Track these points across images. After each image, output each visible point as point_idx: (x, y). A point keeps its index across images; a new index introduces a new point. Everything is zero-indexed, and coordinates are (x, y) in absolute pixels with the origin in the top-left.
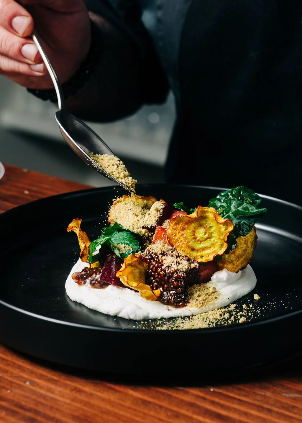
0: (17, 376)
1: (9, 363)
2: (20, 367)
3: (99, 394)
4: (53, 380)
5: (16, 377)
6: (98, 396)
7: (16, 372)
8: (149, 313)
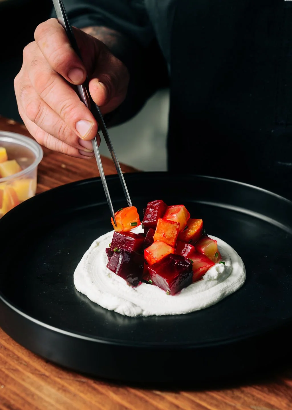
0: (14, 368)
1: (10, 353)
2: (18, 359)
3: (82, 395)
4: (44, 375)
5: (12, 369)
6: (81, 397)
7: (14, 364)
8: (143, 310)
